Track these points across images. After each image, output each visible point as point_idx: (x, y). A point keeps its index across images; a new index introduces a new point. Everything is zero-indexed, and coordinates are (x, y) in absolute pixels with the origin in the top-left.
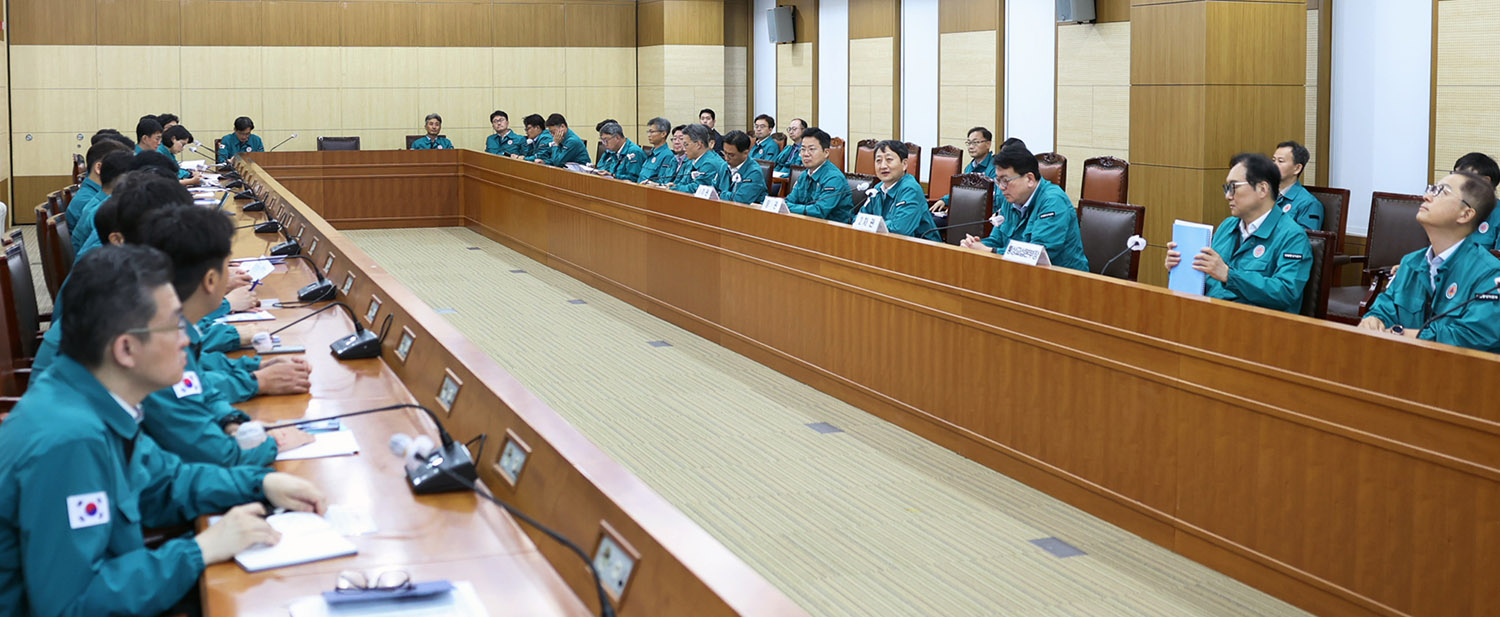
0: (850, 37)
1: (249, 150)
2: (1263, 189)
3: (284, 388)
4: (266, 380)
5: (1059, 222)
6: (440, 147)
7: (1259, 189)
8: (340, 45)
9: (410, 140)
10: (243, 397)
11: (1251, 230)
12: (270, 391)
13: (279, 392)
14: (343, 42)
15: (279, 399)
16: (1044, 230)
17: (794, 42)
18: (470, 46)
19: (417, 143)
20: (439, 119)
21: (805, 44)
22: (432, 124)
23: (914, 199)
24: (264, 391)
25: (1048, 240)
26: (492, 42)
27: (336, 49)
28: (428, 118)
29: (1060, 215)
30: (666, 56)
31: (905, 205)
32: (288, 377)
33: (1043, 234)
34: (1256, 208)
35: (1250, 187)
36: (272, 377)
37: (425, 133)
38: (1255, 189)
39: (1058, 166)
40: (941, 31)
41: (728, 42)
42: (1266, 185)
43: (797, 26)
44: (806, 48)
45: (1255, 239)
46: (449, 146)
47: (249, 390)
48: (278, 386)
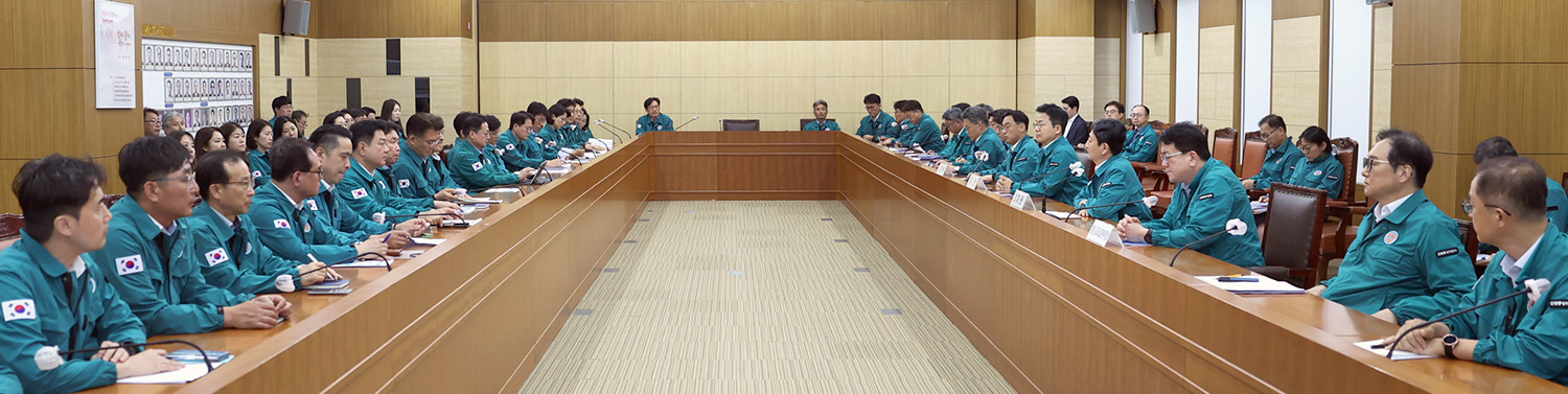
0: (1201, 26)
1: (660, 128)
2: (1404, 173)
3: (249, 323)
4: (233, 315)
5: (1218, 205)
6: (828, 129)
7: (1400, 172)
8: (747, 39)
9: (804, 122)
10: (203, 329)
11: (1384, 214)
12: (236, 325)
13: (244, 326)
14: (749, 36)
15: (244, 332)
16: (1202, 213)
17: (1156, 32)
18: (862, 39)
19: (807, 126)
20: (825, 104)
21: (1165, 34)
22: (818, 109)
23: (1122, 181)
24: (230, 325)
25: (1206, 223)
26: (882, 36)
27: (743, 43)
28: (815, 105)
29: (1220, 197)
30: (1037, 47)
31: (1111, 186)
32: (253, 314)
33: (1201, 217)
34: (1392, 191)
35: (1390, 166)
36: (240, 313)
37: (814, 117)
38: (1395, 171)
39: (1350, 151)
40: (1274, 18)
41: (1100, 32)
42: (1409, 170)
43: (1159, 18)
44: (1166, 37)
45: (1387, 224)
46: (836, 128)
47: (211, 322)
48: (243, 321)
